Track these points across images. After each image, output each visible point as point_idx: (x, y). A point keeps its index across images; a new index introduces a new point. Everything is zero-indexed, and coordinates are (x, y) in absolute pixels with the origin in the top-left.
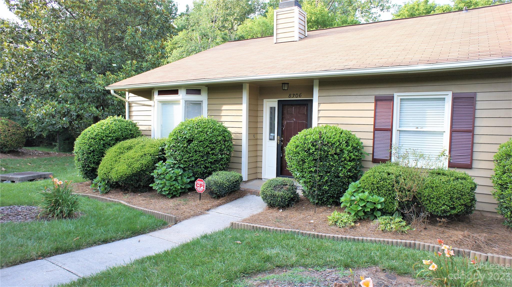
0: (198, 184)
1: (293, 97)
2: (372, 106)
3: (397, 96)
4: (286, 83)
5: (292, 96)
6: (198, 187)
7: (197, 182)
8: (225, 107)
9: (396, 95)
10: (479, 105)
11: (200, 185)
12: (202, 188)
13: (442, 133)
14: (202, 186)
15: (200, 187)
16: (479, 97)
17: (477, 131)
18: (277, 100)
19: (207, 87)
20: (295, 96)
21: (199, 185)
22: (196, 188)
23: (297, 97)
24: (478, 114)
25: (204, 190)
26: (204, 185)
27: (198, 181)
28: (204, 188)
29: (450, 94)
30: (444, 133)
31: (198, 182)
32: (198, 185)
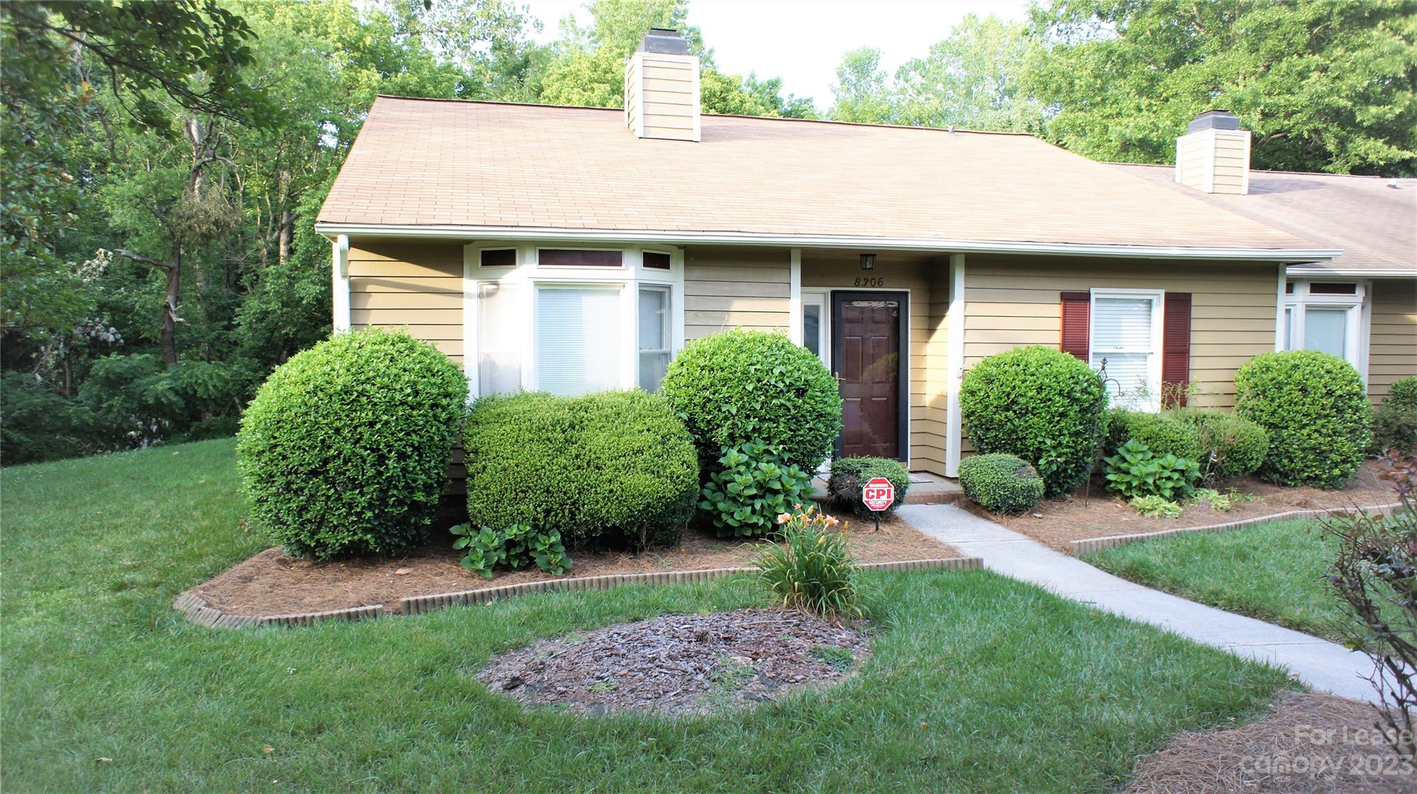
0: (873, 491)
1: (864, 286)
2: (1057, 310)
3: (1095, 293)
4: (870, 255)
5: (862, 282)
6: (873, 497)
7: (868, 487)
8: (738, 305)
9: (1093, 291)
10: (1195, 312)
11: (878, 491)
12: (884, 498)
13: (1144, 356)
14: (883, 494)
15: (878, 497)
16: (1195, 300)
17: (1194, 351)
18: (828, 290)
19: (682, 251)
20: (869, 283)
21: (875, 494)
22: (868, 502)
23: (873, 286)
24: (1195, 325)
25: (888, 502)
26: (889, 491)
27: (872, 483)
28: (889, 496)
29: (1162, 292)
30: (1150, 357)
31: (871, 485)
32: (871, 494)
